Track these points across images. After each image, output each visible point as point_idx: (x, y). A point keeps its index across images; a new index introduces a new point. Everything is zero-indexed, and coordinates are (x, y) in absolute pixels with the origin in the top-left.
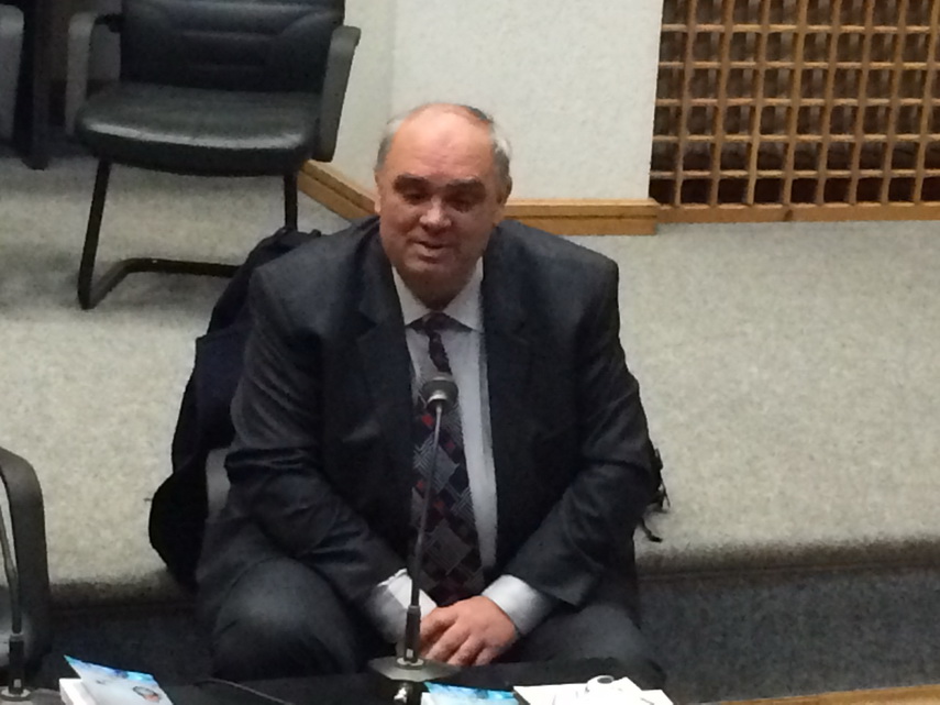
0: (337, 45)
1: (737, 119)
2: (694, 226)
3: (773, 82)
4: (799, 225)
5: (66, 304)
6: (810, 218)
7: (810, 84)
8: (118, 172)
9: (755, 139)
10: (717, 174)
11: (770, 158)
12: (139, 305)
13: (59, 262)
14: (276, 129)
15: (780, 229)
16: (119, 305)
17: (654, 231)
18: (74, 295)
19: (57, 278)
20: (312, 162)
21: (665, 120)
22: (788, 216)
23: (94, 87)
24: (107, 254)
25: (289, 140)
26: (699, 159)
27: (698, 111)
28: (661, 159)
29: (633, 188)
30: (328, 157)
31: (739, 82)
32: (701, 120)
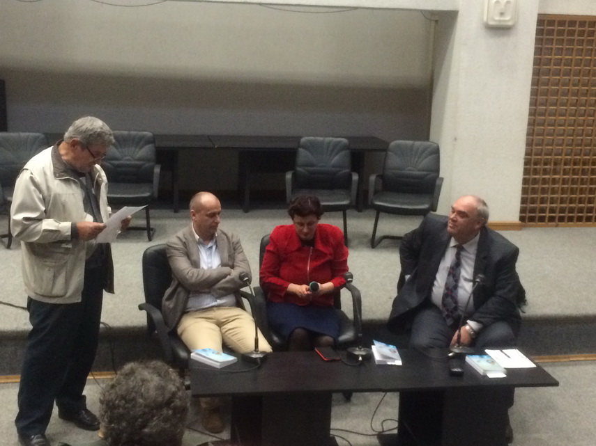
0: (438, 182)
1: (543, 201)
2: (531, 228)
3: (553, 191)
4: (560, 228)
5: (368, 247)
6: (562, 226)
7: (563, 191)
8: (382, 214)
9: (548, 205)
10: (538, 215)
11: (552, 210)
12: (386, 247)
13: (366, 236)
14: (422, 204)
15: (555, 229)
16: (381, 247)
17: (520, 229)
18: (369, 245)
19: (365, 240)
21: (524, 201)
22: (557, 226)
23: (376, 192)
24: (379, 234)
25: (425, 206)
26: (533, 210)
27: (532, 198)
28: (523, 210)
29: (514, 217)
30: (436, 211)
31: (544, 191)
32: (533, 200)
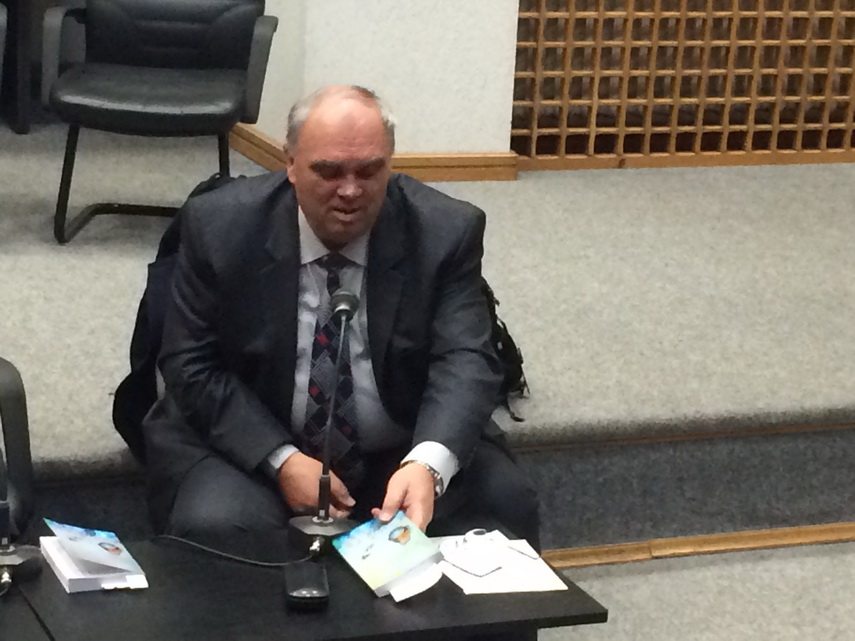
0: (259, 30)
1: (579, 89)
2: (548, 173)
3: (609, 58)
4: (630, 171)
5: (46, 241)
6: (638, 165)
7: (637, 59)
8: (85, 135)
9: (596, 102)
10: (565, 131)
11: (606, 118)
12: (103, 240)
13: (37, 207)
14: (210, 100)
15: (615, 175)
16: (87, 241)
17: (516, 177)
19: (36, 220)
20: (239, 124)
21: (522, 89)
22: (621, 164)
23: (63, 68)
24: (77, 200)
25: (222, 107)
26: (551, 119)
27: (549, 81)
28: (520, 120)
29: (496, 141)
30: (253, 120)
31: (581, 58)
32: (551, 89)
